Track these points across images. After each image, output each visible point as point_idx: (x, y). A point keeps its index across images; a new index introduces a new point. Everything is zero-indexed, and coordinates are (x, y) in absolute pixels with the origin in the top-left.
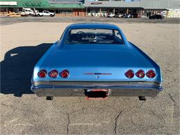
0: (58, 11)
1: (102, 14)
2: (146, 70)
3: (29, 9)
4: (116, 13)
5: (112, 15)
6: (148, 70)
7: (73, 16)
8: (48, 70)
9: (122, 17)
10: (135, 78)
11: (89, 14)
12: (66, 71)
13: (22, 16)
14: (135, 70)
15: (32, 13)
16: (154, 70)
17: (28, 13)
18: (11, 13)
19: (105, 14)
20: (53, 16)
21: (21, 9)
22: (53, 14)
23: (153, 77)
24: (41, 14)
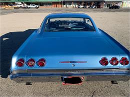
0: (41, 4)
1: (74, 6)
2: (119, 58)
3: (20, 3)
4: (84, 5)
5: (81, 6)
6: (121, 57)
7: (53, 7)
8: (26, 59)
9: (89, 8)
10: (109, 65)
11: (65, 6)
12: (43, 60)
13: (15, 8)
14: (109, 58)
15: (22, 6)
16: (127, 57)
17: (19, 6)
18: (7, 6)
19: (77, 6)
20: (38, 8)
21: (14, 3)
22: (37, 6)
23: (126, 64)
24: (29, 6)
